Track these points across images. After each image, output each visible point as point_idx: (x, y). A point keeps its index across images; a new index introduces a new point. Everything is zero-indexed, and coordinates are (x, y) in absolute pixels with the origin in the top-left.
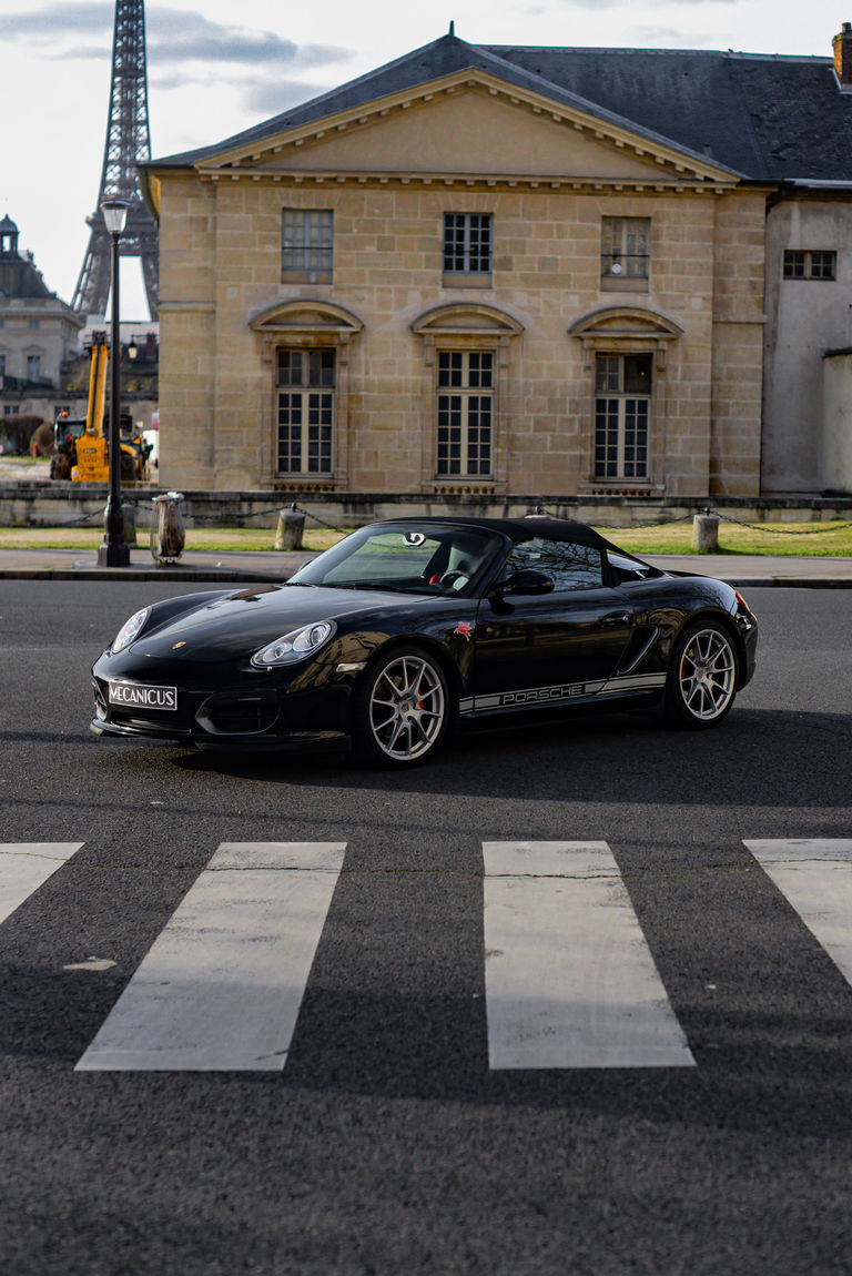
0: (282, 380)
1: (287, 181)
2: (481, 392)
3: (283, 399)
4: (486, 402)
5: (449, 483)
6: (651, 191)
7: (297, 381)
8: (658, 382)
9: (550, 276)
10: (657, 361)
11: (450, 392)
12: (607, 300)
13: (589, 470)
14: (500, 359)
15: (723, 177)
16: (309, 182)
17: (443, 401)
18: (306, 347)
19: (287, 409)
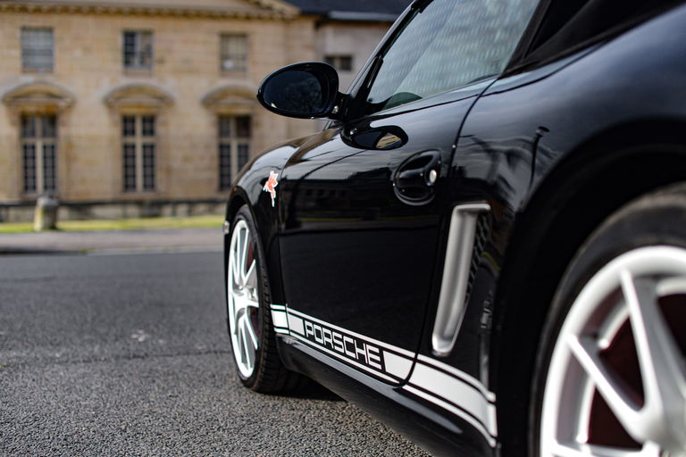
0: (24, 134)
1: (24, 10)
2: (149, 140)
3: (25, 147)
4: (152, 147)
5: (131, 196)
6: (248, 18)
7: (33, 134)
8: (256, 132)
9: (188, 69)
10: (255, 119)
11: (130, 140)
12: (223, 83)
13: (215, 185)
14: (160, 120)
15: (291, 10)
16: (38, 11)
17: (126, 147)
18: (39, 114)
19: (27, 153)
